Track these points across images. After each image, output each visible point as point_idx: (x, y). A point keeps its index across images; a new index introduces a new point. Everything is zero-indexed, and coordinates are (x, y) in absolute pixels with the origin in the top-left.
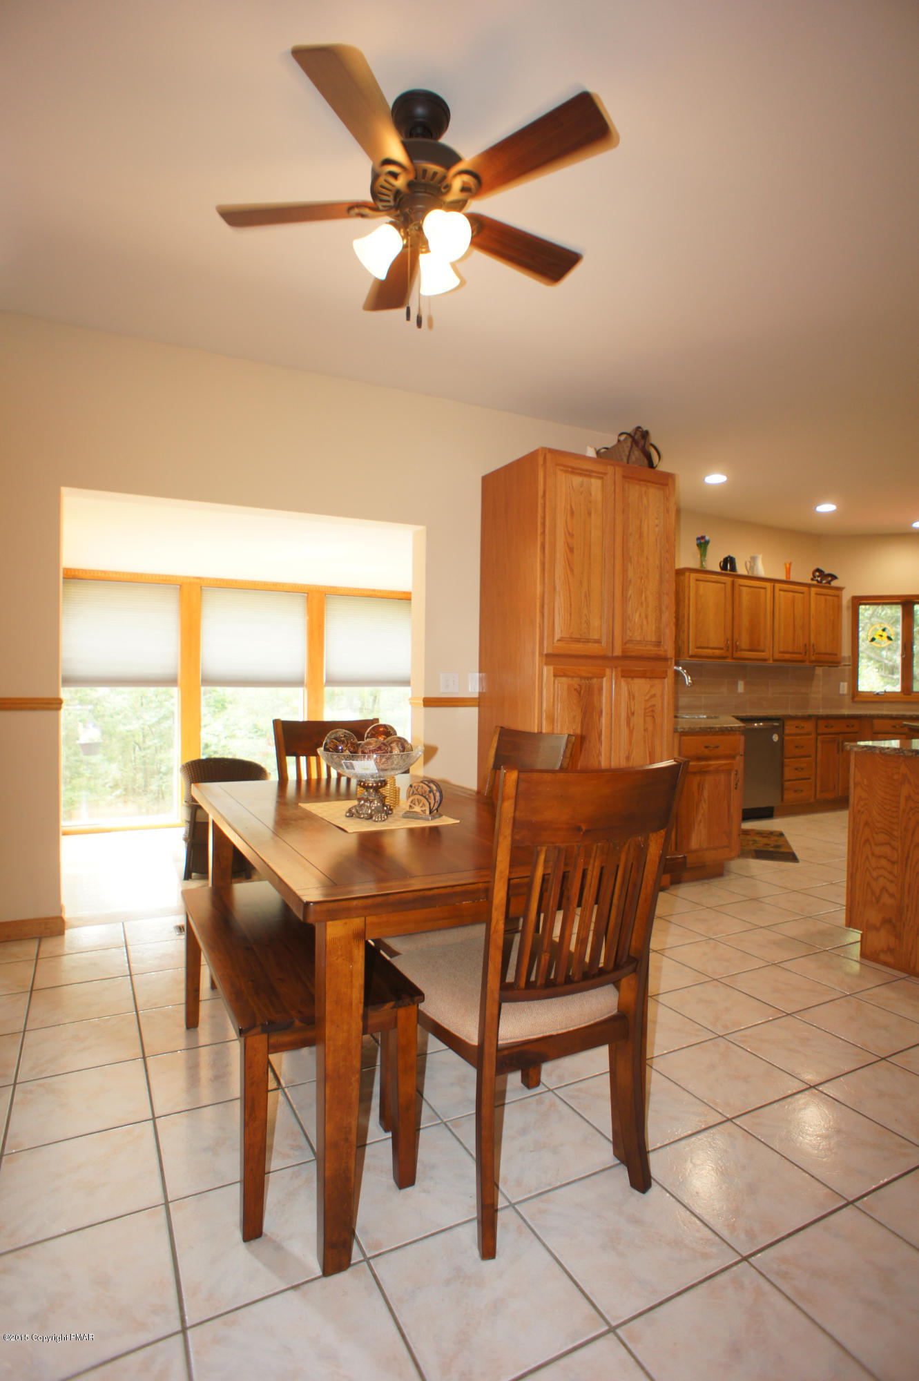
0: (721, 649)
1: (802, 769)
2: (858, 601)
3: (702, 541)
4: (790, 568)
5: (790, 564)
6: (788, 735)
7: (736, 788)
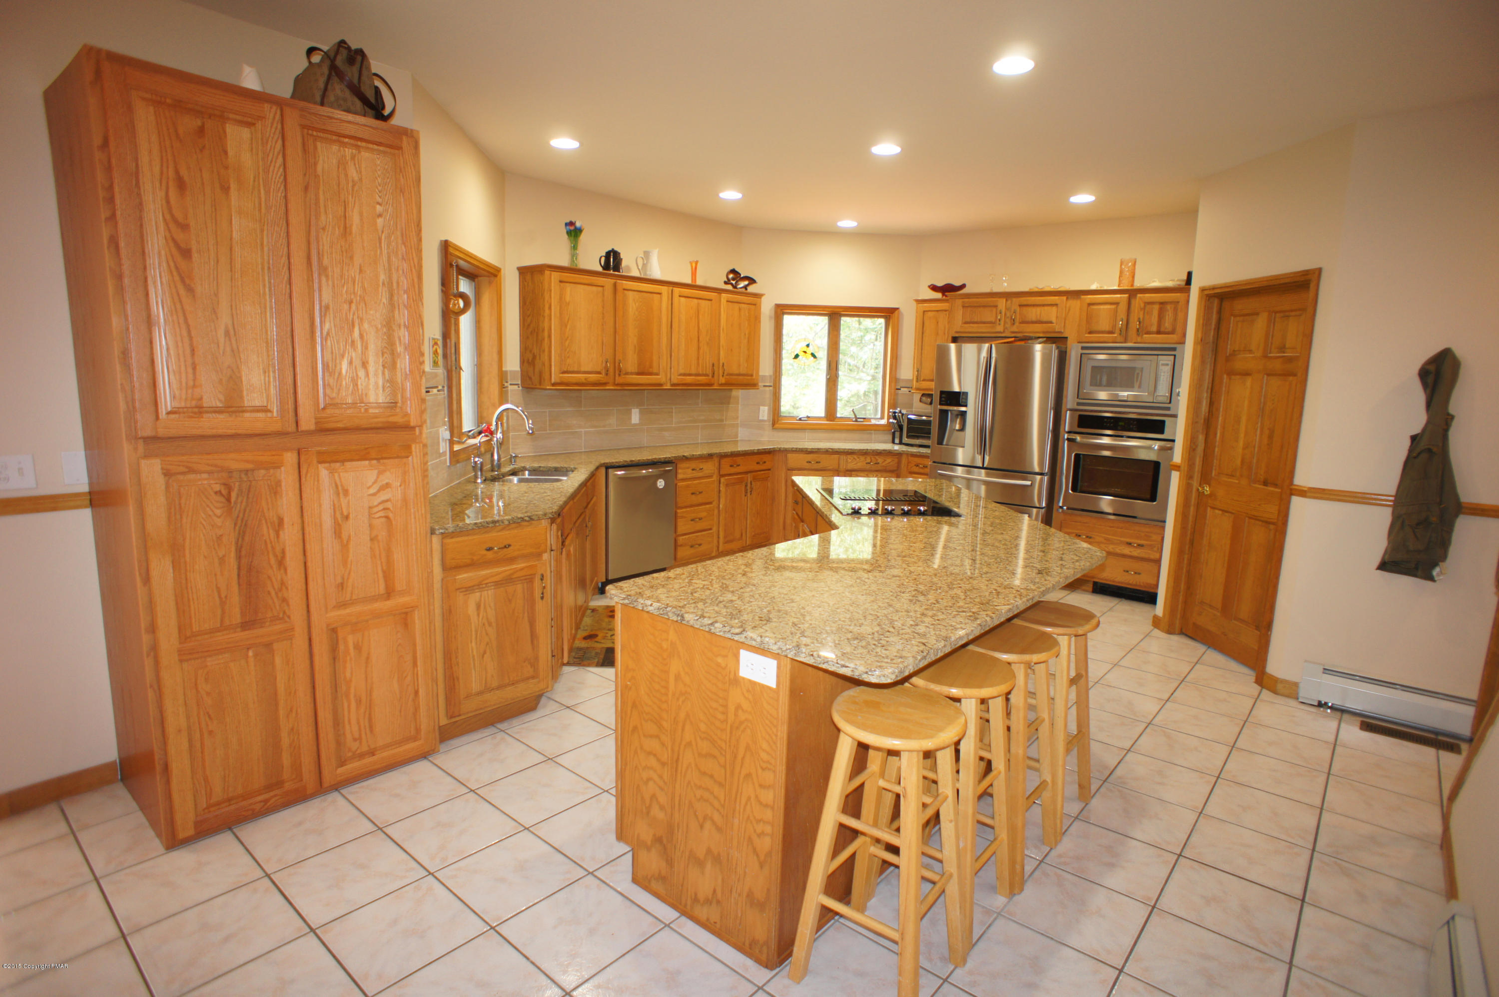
0: (599, 373)
1: (700, 519)
2: (781, 310)
3: (572, 228)
4: (696, 268)
5: (697, 262)
6: (683, 480)
7: (542, 598)
